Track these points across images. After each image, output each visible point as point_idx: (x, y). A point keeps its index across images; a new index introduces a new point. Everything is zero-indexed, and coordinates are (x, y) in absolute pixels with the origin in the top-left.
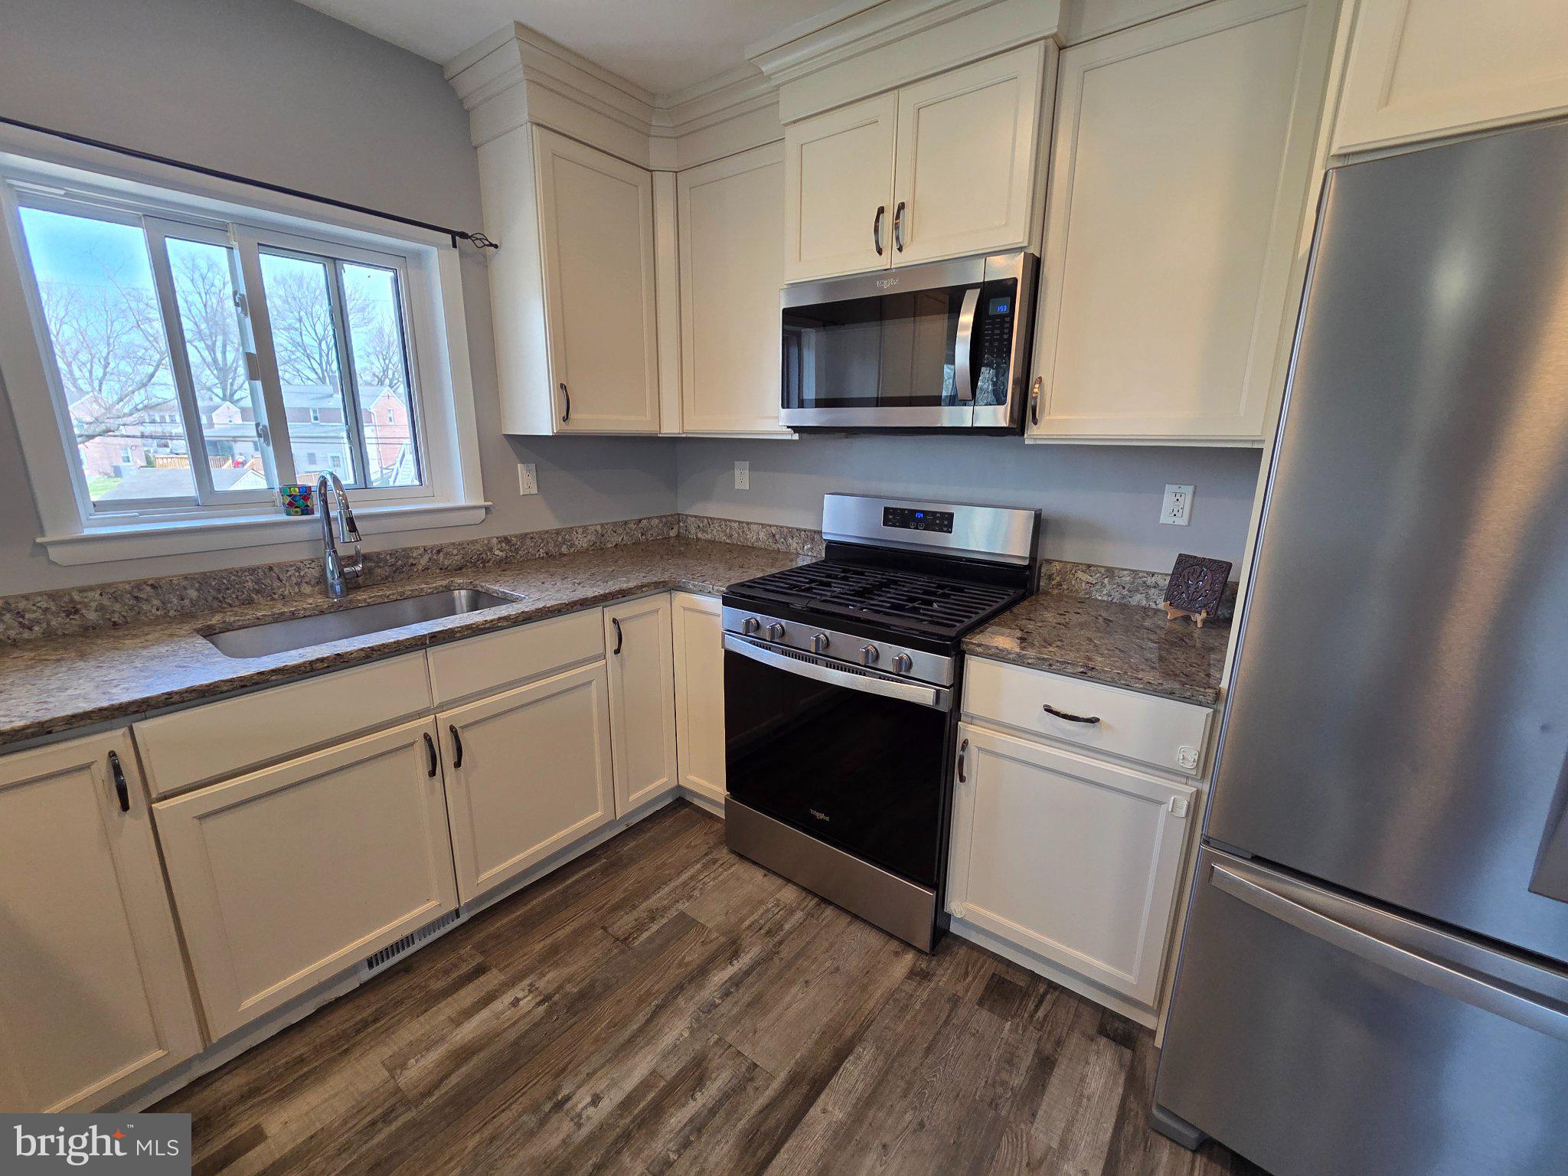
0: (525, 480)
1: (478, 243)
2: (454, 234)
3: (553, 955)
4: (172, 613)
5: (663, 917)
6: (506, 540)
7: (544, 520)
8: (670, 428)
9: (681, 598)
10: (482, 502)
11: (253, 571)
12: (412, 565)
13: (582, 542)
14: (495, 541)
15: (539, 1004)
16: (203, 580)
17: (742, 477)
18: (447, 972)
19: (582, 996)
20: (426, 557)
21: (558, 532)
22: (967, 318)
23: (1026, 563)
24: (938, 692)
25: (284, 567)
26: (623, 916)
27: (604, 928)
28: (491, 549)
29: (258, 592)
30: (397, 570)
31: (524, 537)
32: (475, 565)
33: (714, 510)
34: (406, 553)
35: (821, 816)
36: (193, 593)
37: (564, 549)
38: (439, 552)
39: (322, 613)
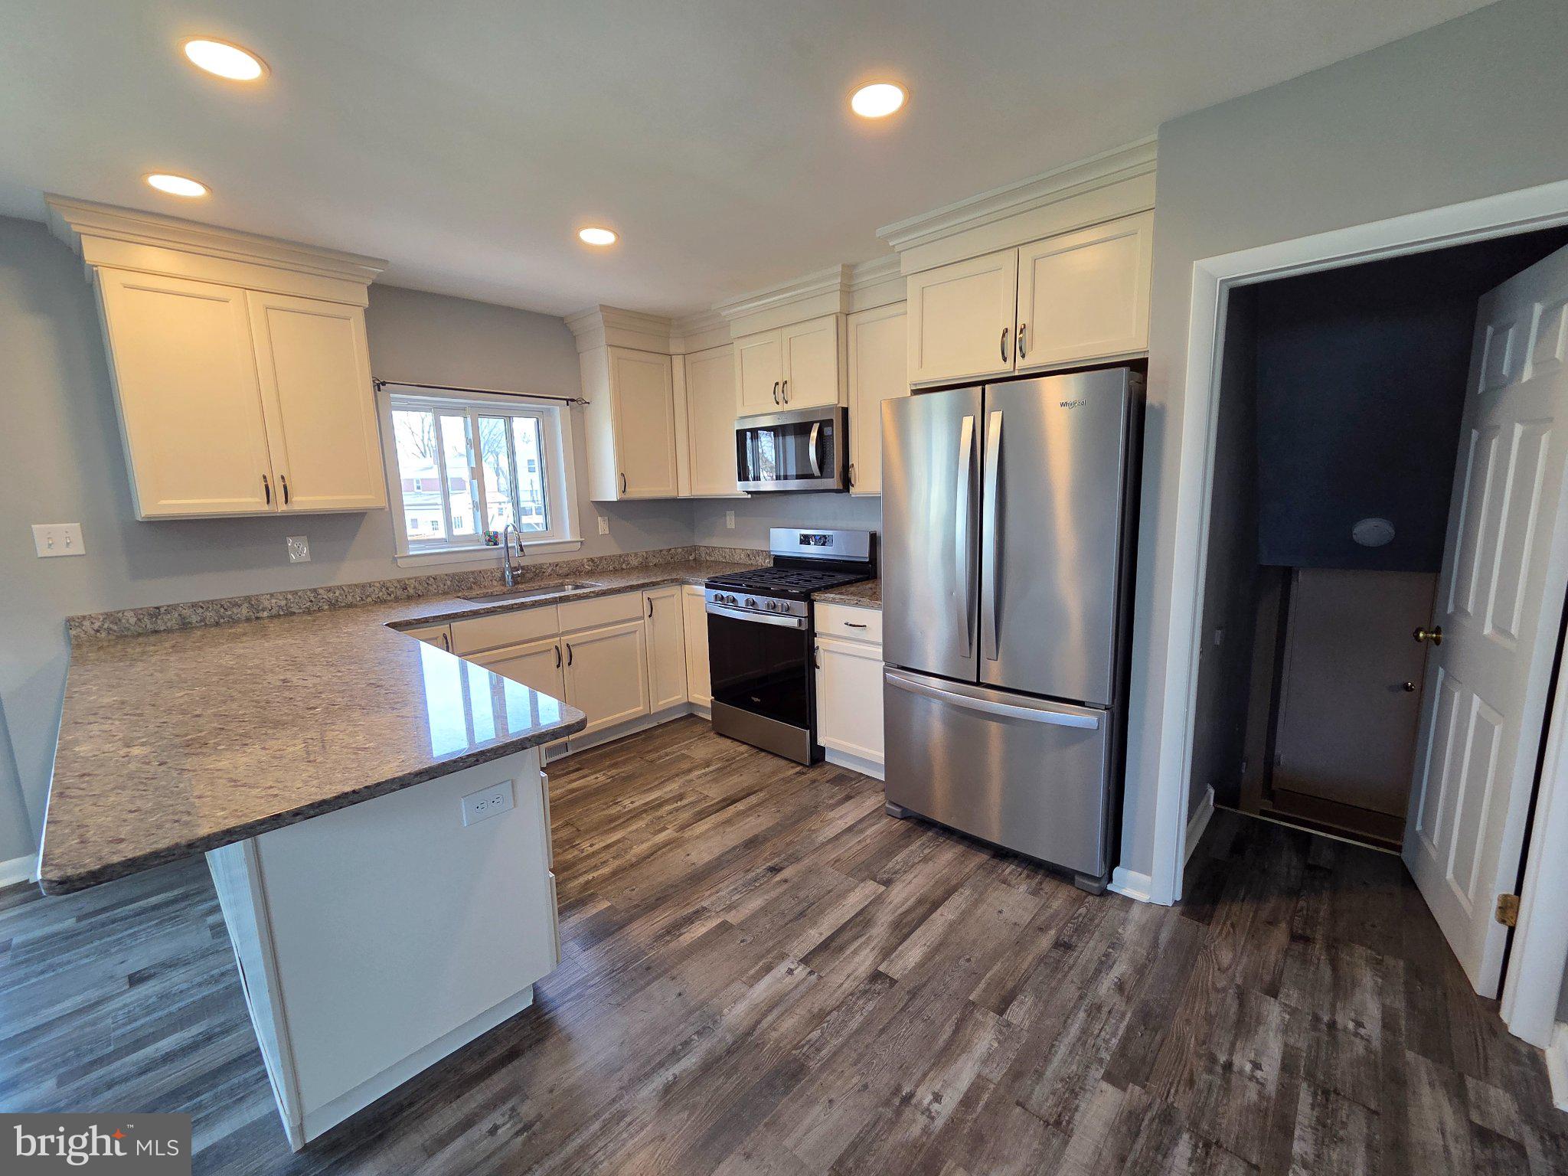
0: (603, 526)
1: (580, 403)
2: (567, 400)
3: (614, 765)
4: (440, 592)
6: (592, 560)
7: (612, 549)
8: (684, 493)
9: (686, 587)
10: (579, 539)
11: (473, 572)
12: (544, 572)
13: (634, 562)
14: (586, 560)
15: (608, 779)
16: (453, 576)
17: (731, 521)
19: (628, 777)
20: (550, 569)
21: (620, 556)
22: (814, 434)
23: (867, 560)
24: (800, 621)
25: (486, 571)
28: (583, 565)
29: (474, 583)
30: (536, 575)
31: (601, 558)
32: (574, 573)
33: (715, 542)
34: (541, 566)
35: (756, 700)
36: (449, 583)
37: (624, 566)
38: (557, 565)
39: (504, 593)
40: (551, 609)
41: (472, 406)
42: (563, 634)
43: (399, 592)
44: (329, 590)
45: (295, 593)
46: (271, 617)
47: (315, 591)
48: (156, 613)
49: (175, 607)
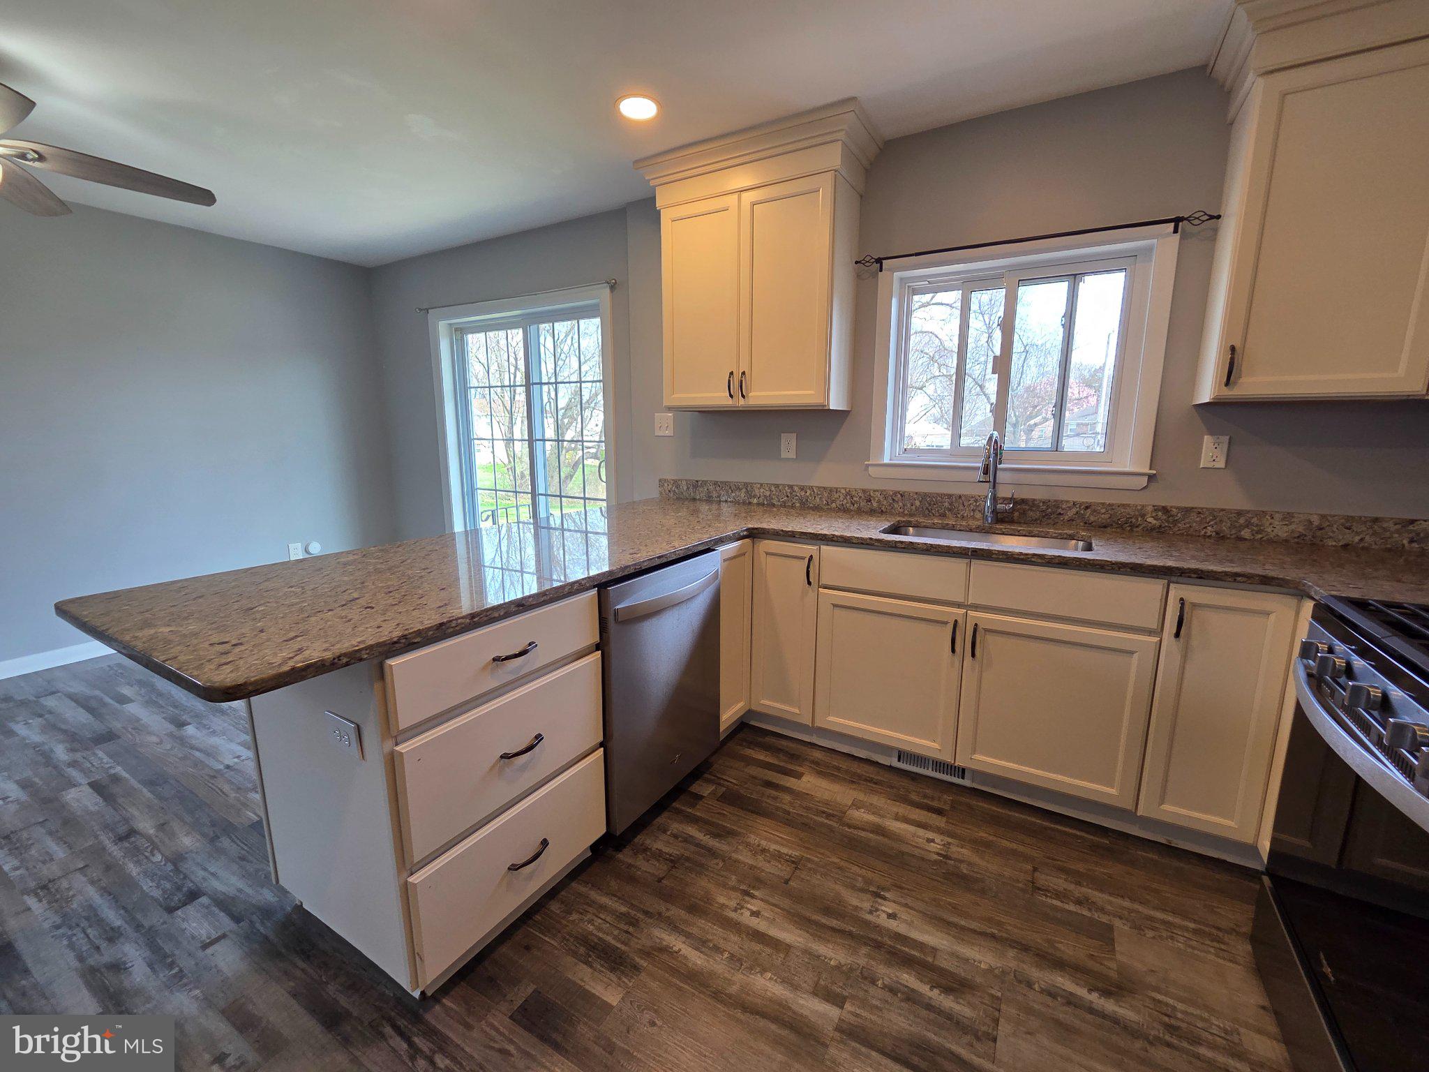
0: (1211, 452)
1: (1196, 222)
2: (1177, 221)
4: (906, 512)
5: (1090, 910)
6: (1165, 510)
7: (1233, 498)
10: (1147, 470)
11: (950, 496)
12: (1060, 514)
13: (1280, 530)
14: (1150, 509)
15: (938, 854)
16: (923, 497)
18: (925, 796)
20: (1074, 510)
21: (1240, 513)
25: (968, 498)
26: (1060, 878)
27: (1035, 869)
28: (1143, 516)
29: (950, 510)
30: (1046, 515)
31: (1188, 510)
32: (1121, 526)
34: (1057, 504)
36: (918, 503)
37: (1246, 533)
38: (1087, 508)
40: (960, 565)
41: (1013, 269)
42: (976, 607)
43: (863, 504)
44: (802, 488)
45: (777, 486)
46: (758, 504)
47: (791, 487)
48: (696, 485)
49: (705, 482)
